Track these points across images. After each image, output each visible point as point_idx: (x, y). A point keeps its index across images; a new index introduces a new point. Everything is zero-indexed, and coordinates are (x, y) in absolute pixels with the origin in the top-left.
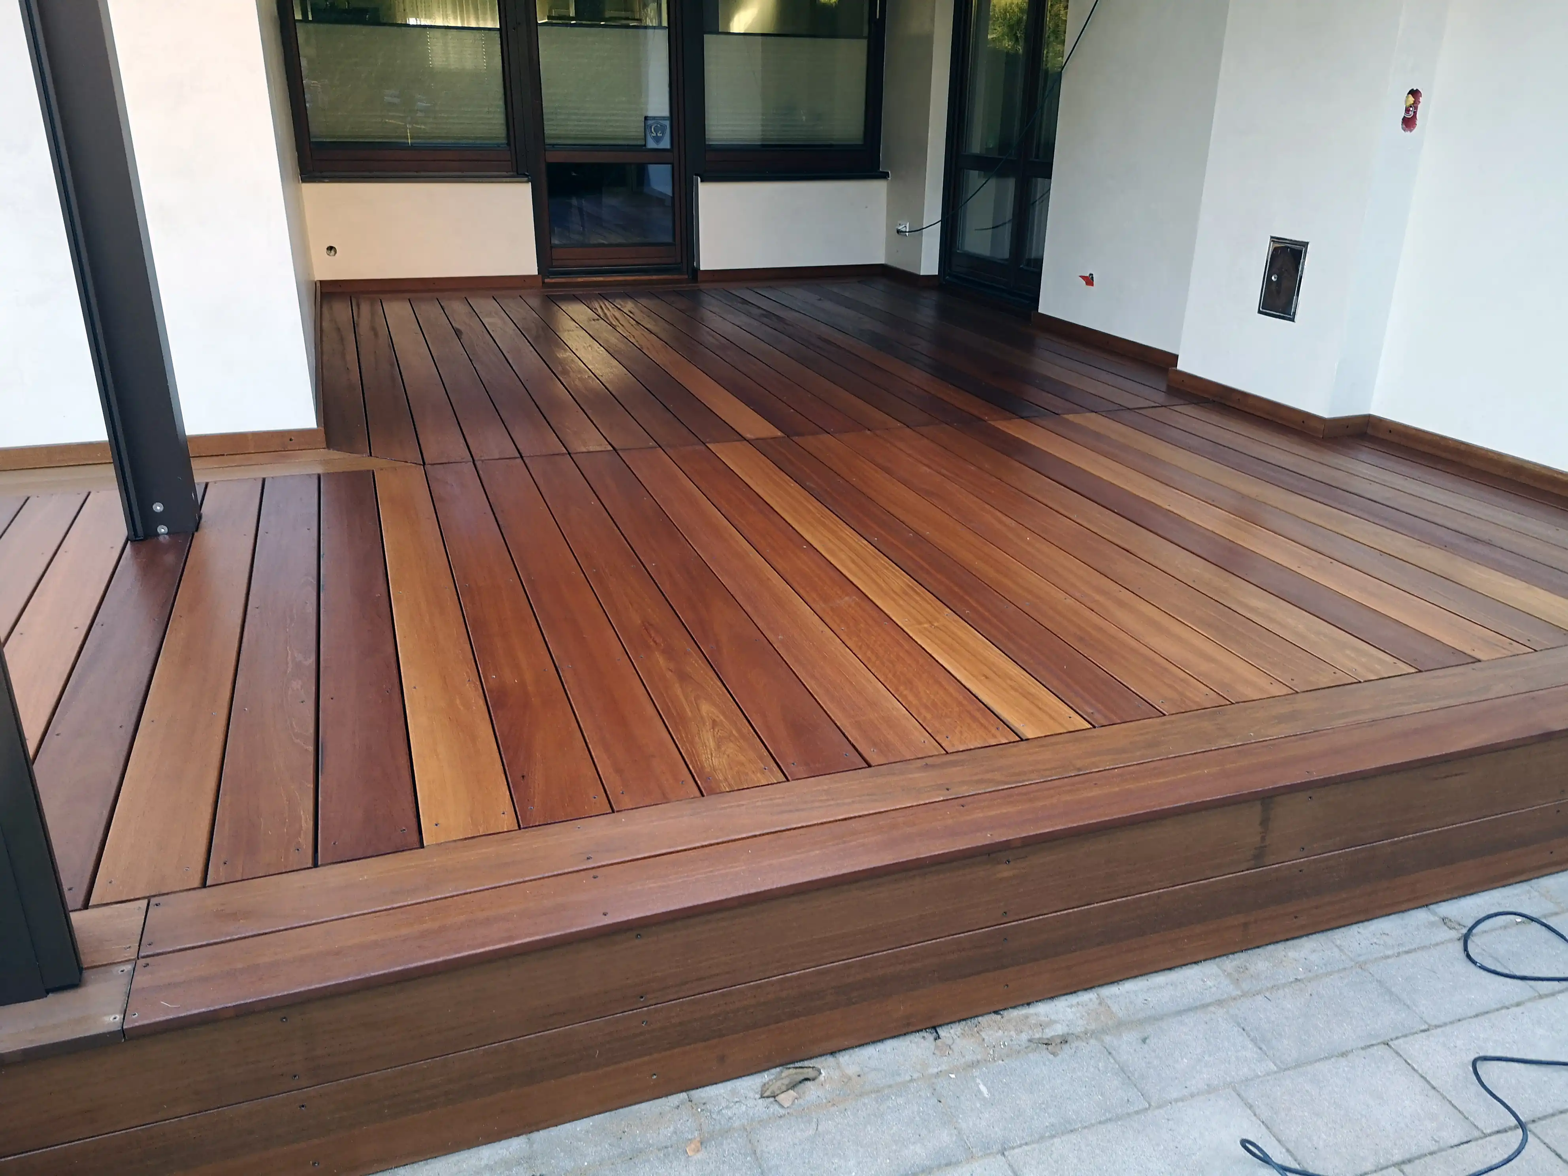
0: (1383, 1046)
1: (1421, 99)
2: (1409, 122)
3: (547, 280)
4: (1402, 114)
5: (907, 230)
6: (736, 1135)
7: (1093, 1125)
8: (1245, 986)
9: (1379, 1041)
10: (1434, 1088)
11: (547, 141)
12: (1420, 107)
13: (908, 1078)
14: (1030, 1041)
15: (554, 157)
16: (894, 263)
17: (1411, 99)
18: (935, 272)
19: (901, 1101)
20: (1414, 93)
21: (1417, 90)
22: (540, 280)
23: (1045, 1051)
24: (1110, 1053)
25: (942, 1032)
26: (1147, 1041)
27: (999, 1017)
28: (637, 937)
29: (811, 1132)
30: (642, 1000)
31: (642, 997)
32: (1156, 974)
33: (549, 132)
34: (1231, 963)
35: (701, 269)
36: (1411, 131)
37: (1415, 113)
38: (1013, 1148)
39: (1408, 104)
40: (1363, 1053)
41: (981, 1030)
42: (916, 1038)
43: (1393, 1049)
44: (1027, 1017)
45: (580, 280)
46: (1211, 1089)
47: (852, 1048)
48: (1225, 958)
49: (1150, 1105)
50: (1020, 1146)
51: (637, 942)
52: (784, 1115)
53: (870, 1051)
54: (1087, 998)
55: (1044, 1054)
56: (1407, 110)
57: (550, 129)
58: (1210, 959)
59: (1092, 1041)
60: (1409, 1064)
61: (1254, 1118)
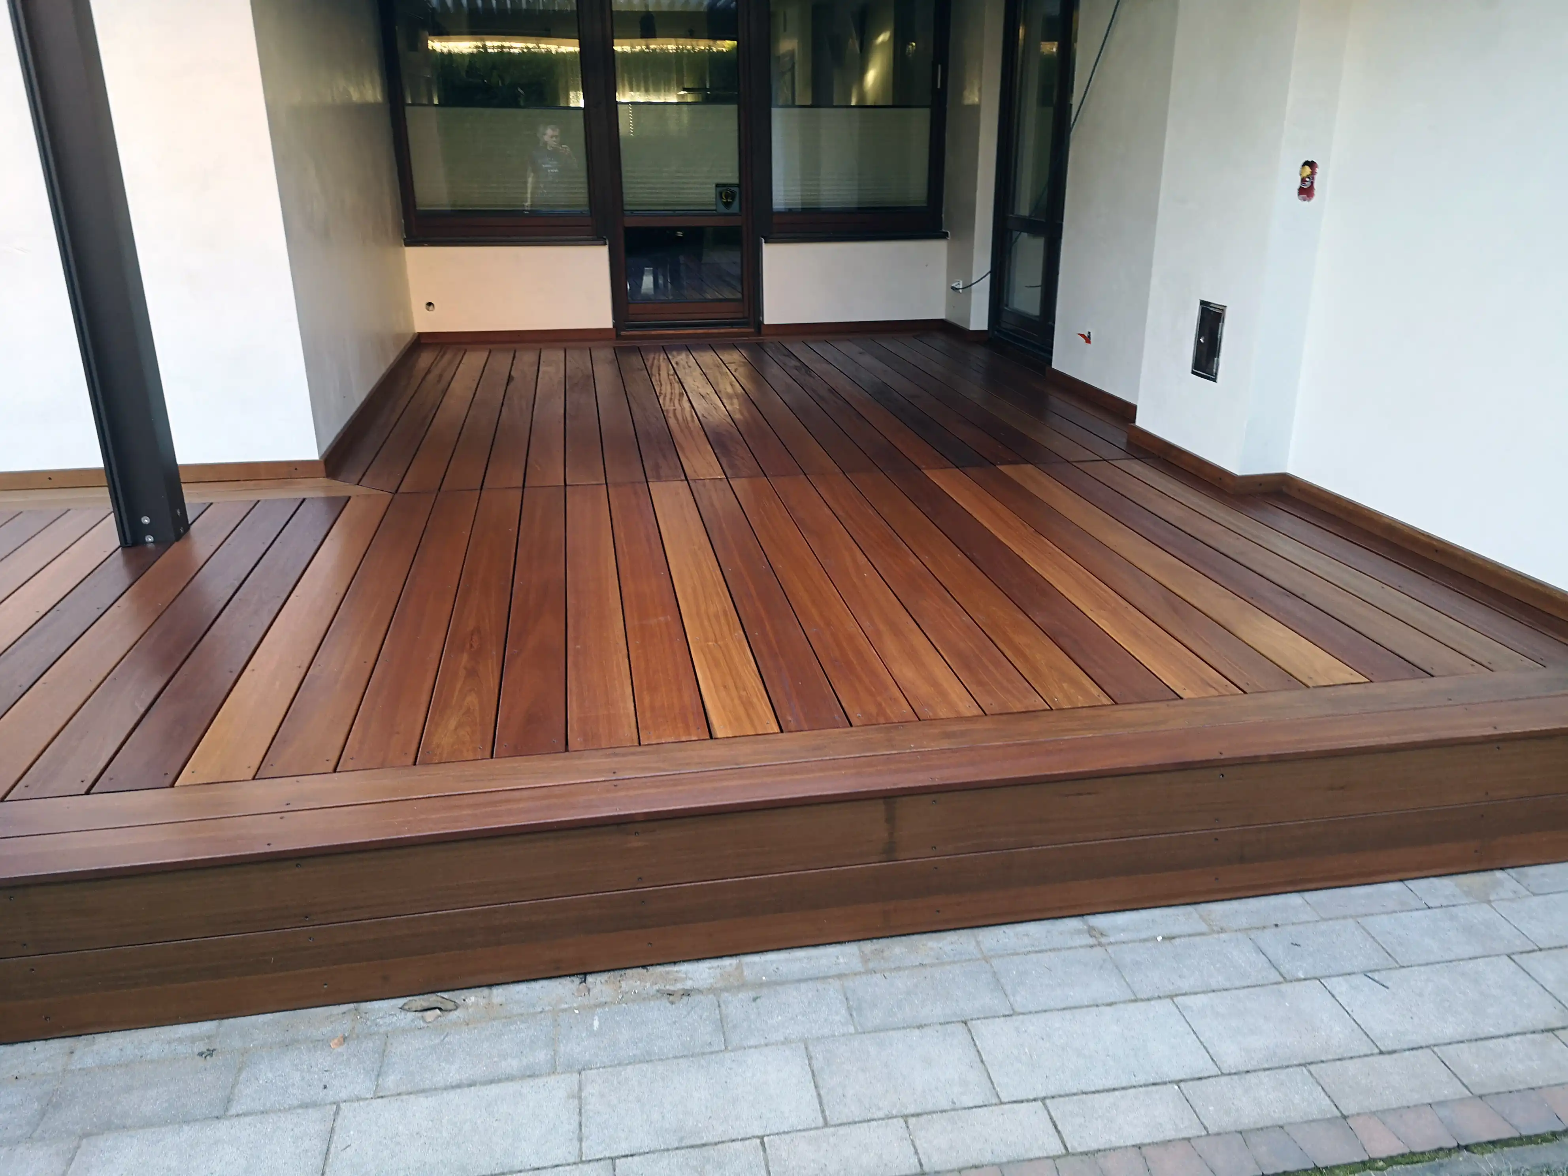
0: (961, 1024)
1: (1317, 170)
2: (1306, 191)
3: (623, 333)
4: (1298, 184)
5: (961, 287)
6: (377, 1037)
7: (668, 1058)
8: (871, 965)
9: (959, 1019)
10: (982, 1061)
11: (627, 207)
12: (1317, 177)
13: (540, 1010)
14: (658, 991)
15: (630, 222)
16: (953, 320)
17: (1308, 170)
18: (985, 327)
19: (522, 1026)
20: (1311, 164)
21: (1313, 162)
22: (614, 333)
23: (666, 1001)
24: (719, 1006)
25: (590, 979)
26: (758, 1000)
27: (645, 970)
28: (297, 866)
29: (437, 1041)
30: (307, 919)
31: (307, 917)
32: (800, 949)
33: (628, 199)
34: (868, 947)
35: (766, 322)
36: (1309, 200)
37: (1312, 183)
38: (591, 1069)
39: (1305, 175)
40: (939, 1027)
41: (623, 980)
42: (566, 981)
43: (968, 1027)
44: (668, 973)
45: (653, 333)
46: (786, 1042)
47: (508, 983)
48: (869, 942)
49: (726, 1048)
50: (598, 1068)
51: (297, 870)
52: (424, 1028)
53: (523, 987)
54: (728, 963)
55: (665, 1002)
56: (1303, 180)
57: (627, 198)
58: (854, 941)
59: (710, 996)
60: (974, 1040)
61: (807, 1067)
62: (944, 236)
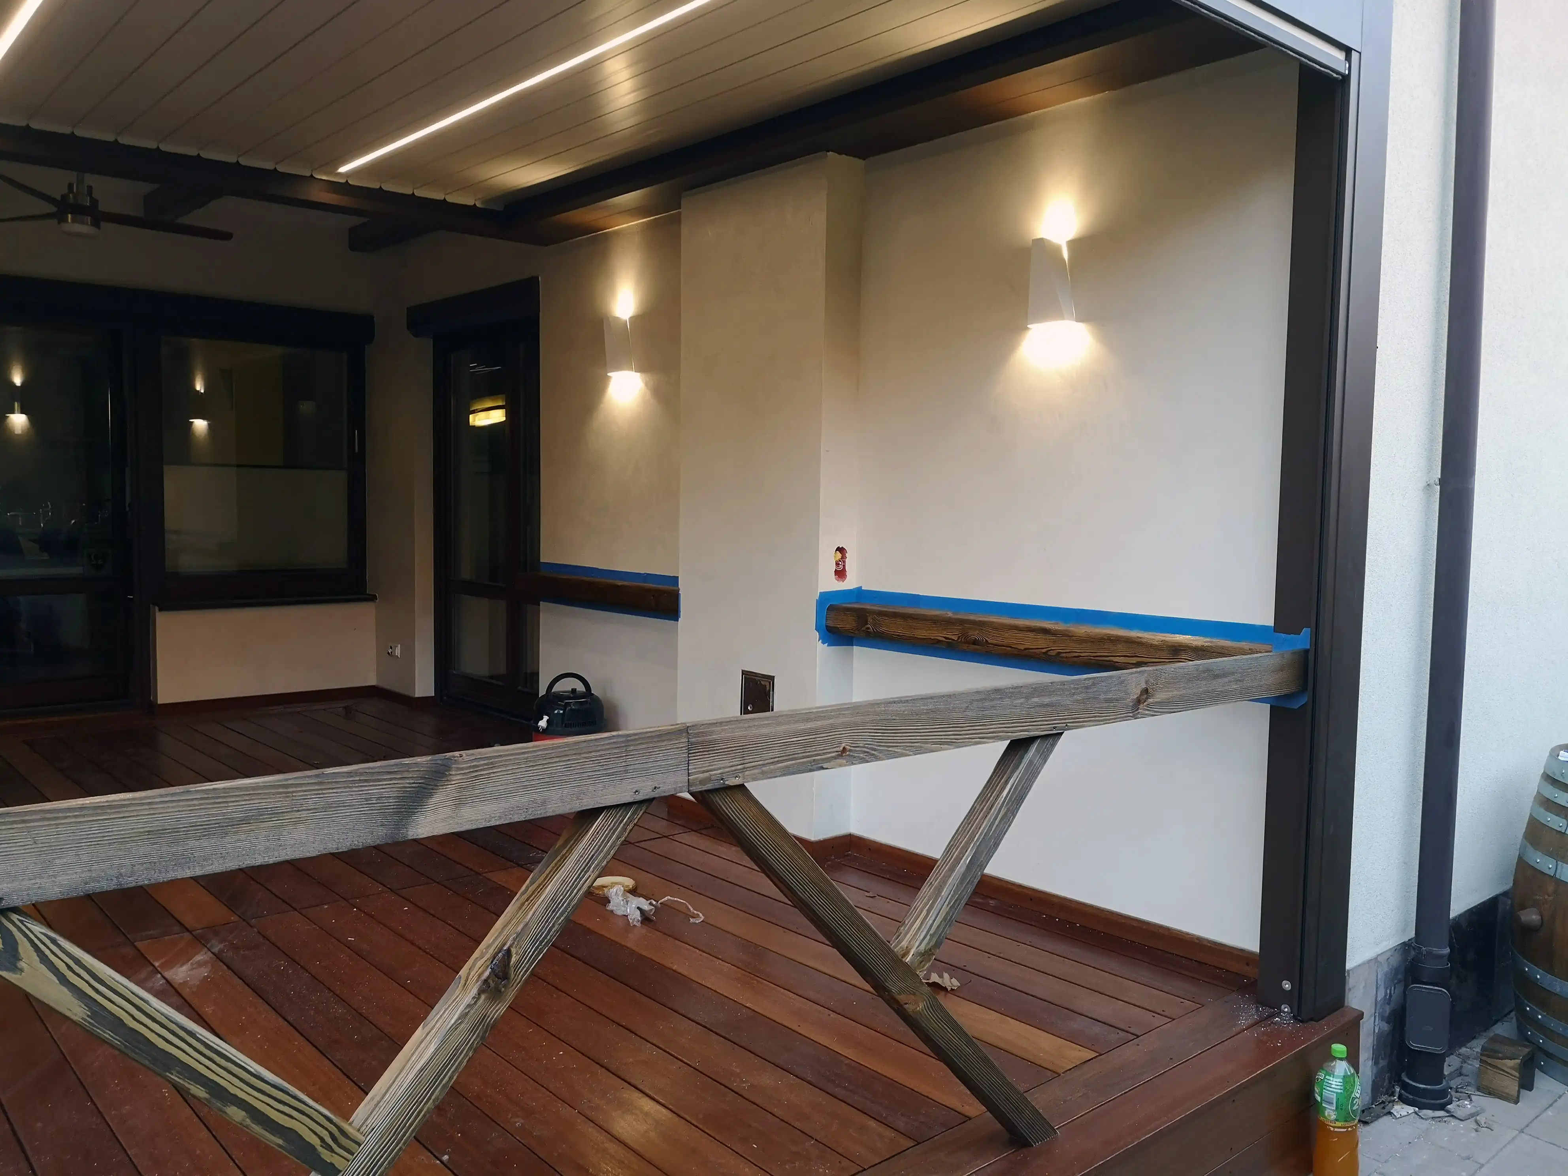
1: (847, 555)
2: (841, 571)
4: (834, 568)
5: (398, 653)
12: (846, 559)
16: (386, 685)
17: (839, 555)
18: (431, 693)
20: (841, 550)
21: (843, 547)
35: (159, 702)
36: (843, 581)
37: (844, 566)
39: (837, 559)
56: (837, 564)
62: (372, 598)
